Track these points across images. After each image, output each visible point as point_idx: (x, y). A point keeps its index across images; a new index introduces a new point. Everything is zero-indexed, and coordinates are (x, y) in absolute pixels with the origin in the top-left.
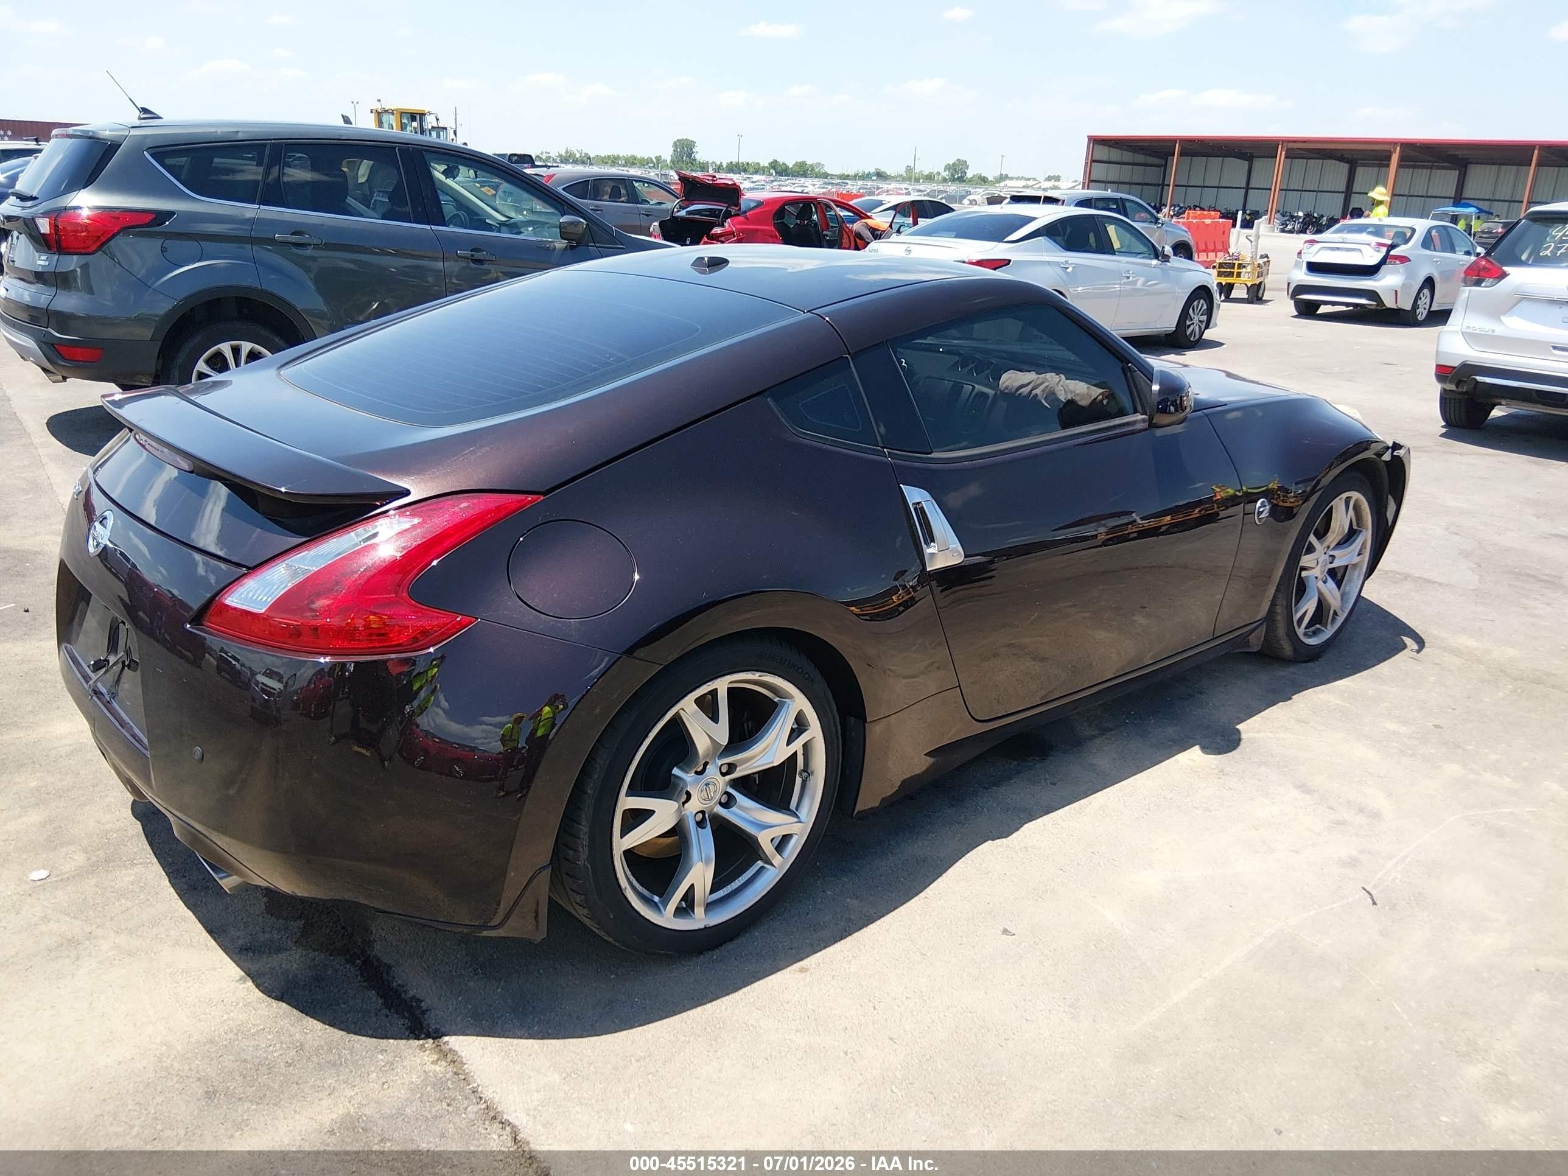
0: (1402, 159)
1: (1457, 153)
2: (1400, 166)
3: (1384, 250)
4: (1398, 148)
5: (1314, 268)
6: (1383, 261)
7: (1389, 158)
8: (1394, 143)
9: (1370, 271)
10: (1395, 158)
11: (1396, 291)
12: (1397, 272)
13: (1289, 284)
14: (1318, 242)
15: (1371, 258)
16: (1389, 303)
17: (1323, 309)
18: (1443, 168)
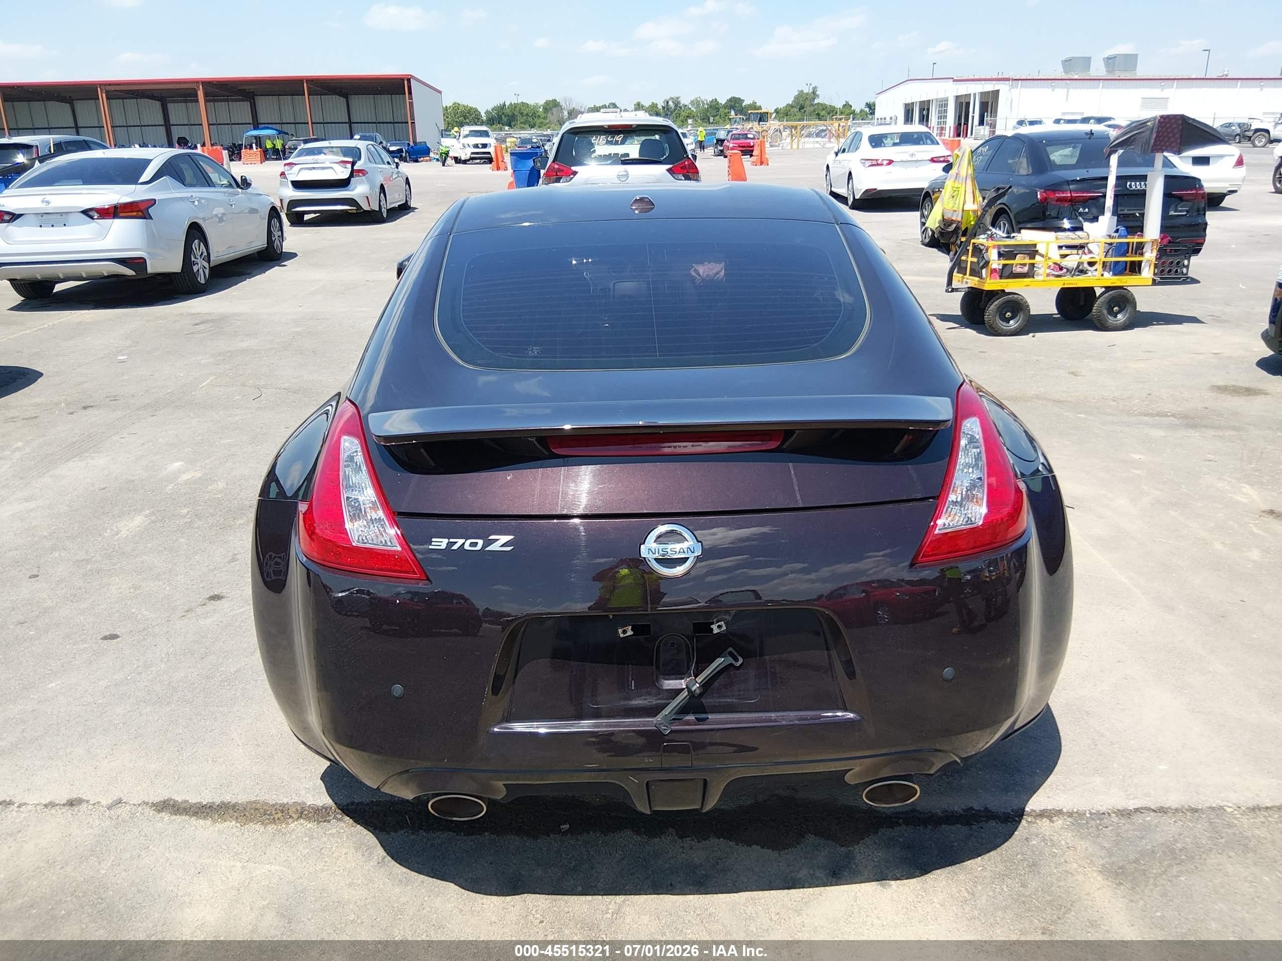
0: (206, 95)
1: (245, 88)
2: (206, 101)
3: (349, 166)
4: (201, 86)
5: (298, 185)
6: (352, 175)
7: (196, 95)
8: (196, 82)
9: (344, 184)
10: (201, 94)
11: (367, 197)
12: (362, 183)
13: (281, 200)
14: (296, 164)
15: (342, 173)
16: (366, 207)
17: (307, 217)
18: (236, 101)
